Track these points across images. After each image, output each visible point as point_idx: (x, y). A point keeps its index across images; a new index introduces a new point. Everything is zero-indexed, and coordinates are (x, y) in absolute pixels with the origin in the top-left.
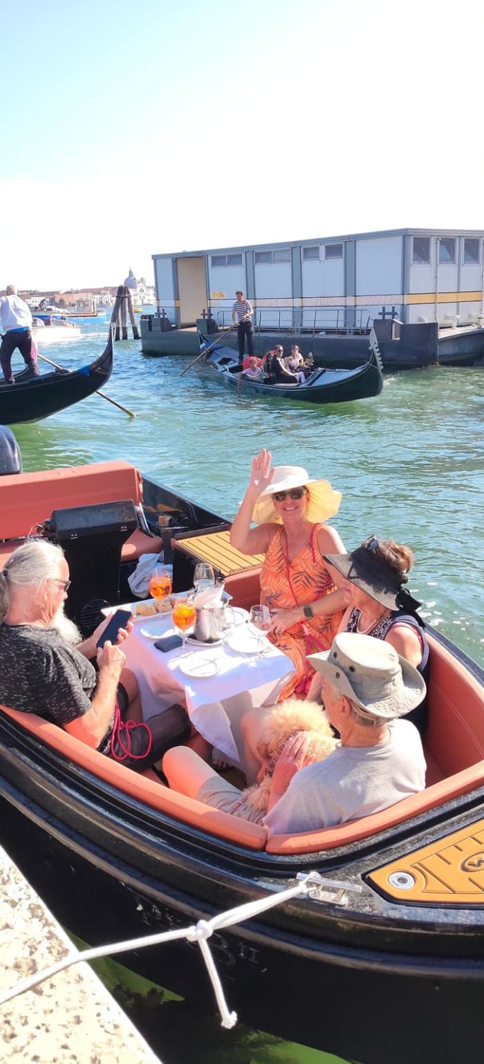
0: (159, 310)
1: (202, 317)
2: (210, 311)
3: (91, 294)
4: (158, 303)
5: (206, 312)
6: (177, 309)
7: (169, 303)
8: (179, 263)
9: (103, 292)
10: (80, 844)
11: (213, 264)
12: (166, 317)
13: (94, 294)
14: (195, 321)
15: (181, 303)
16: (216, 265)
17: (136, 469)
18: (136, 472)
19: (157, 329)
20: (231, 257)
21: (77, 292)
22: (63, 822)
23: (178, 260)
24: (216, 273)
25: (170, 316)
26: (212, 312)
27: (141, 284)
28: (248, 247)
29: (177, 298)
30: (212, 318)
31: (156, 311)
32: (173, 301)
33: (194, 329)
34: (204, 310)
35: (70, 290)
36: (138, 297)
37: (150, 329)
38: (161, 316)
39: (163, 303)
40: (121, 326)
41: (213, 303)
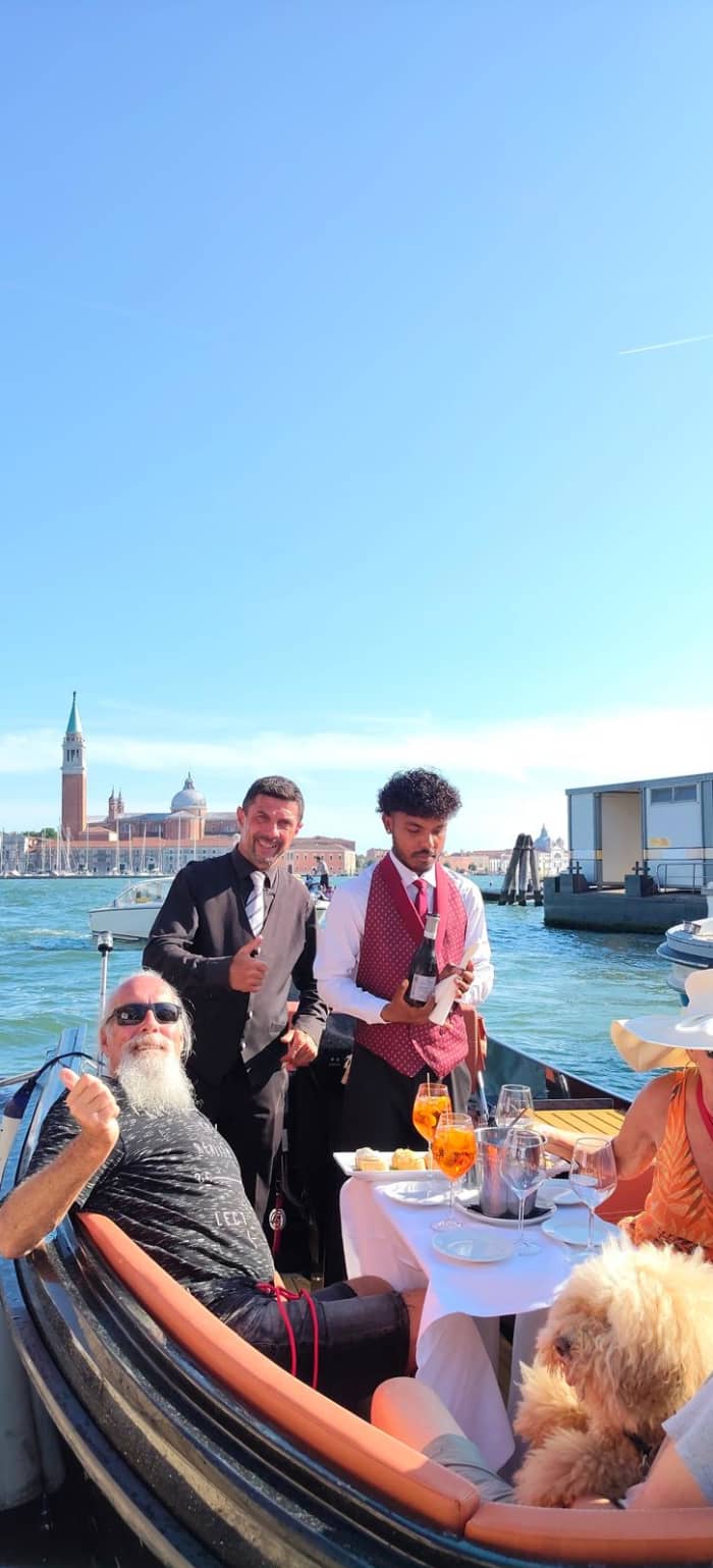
0: (571, 863)
1: (634, 873)
2: (645, 864)
3: (487, 858)
4: (571, 855)
5: (641, 865)
6: (599, 863)
7: (587, 855)
8: (603, 799)
9: (503, 855)
10: (113, 1476)
11: (653, 800)
12: (581, 872)
13: (490, 858)
14: (623, 880)
15: (605, 855)
16: (659, 801)
17: (477, 1015)
18: (476, 1019)
19: (567, 889)
20: (680, 789)
21: (468, 855)
22: (106, 1437)
23: (602, 796)
24: (657, 813)
25: (588, 871)
26: (649, 866)
27: (556, 847)
28: (705, 775)
29: (598, 846)
30: (649, 873)
31: (567, 865)
32: (593, 852)
33: (623, 891)
34: (637, 863)
35: (459, 852)
36: (552, 864)
37: (557, 889)
38: (575, 872)
39: (577, 855)
40: (517, 889)
41: (652, 854)
